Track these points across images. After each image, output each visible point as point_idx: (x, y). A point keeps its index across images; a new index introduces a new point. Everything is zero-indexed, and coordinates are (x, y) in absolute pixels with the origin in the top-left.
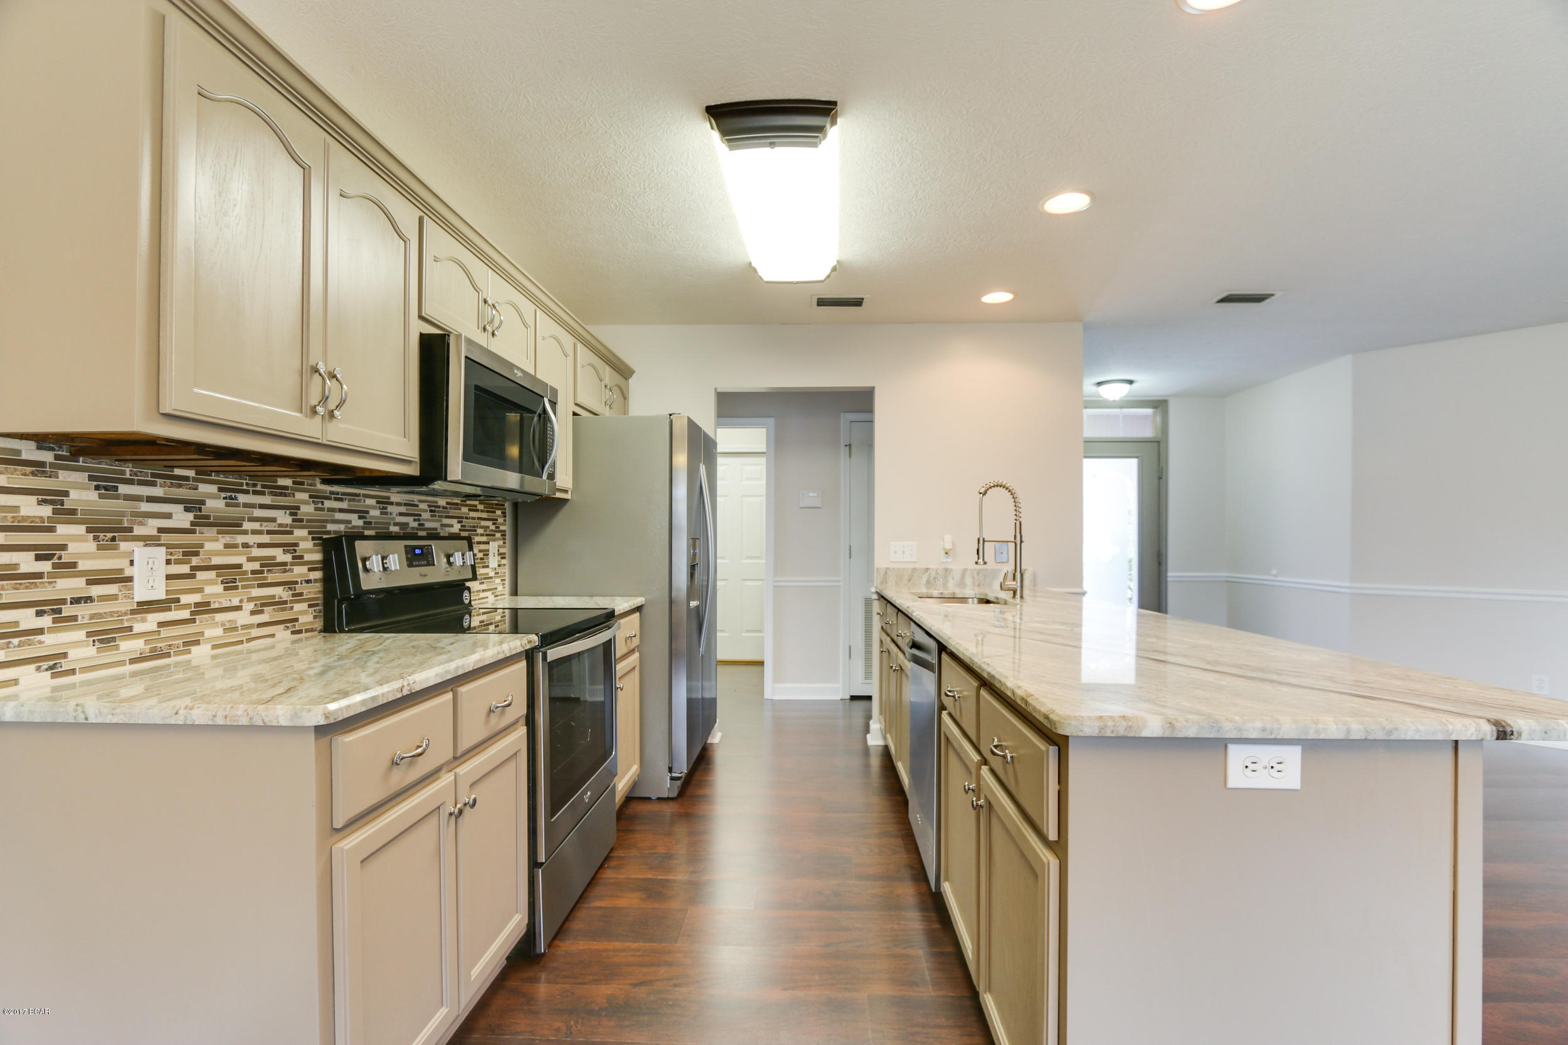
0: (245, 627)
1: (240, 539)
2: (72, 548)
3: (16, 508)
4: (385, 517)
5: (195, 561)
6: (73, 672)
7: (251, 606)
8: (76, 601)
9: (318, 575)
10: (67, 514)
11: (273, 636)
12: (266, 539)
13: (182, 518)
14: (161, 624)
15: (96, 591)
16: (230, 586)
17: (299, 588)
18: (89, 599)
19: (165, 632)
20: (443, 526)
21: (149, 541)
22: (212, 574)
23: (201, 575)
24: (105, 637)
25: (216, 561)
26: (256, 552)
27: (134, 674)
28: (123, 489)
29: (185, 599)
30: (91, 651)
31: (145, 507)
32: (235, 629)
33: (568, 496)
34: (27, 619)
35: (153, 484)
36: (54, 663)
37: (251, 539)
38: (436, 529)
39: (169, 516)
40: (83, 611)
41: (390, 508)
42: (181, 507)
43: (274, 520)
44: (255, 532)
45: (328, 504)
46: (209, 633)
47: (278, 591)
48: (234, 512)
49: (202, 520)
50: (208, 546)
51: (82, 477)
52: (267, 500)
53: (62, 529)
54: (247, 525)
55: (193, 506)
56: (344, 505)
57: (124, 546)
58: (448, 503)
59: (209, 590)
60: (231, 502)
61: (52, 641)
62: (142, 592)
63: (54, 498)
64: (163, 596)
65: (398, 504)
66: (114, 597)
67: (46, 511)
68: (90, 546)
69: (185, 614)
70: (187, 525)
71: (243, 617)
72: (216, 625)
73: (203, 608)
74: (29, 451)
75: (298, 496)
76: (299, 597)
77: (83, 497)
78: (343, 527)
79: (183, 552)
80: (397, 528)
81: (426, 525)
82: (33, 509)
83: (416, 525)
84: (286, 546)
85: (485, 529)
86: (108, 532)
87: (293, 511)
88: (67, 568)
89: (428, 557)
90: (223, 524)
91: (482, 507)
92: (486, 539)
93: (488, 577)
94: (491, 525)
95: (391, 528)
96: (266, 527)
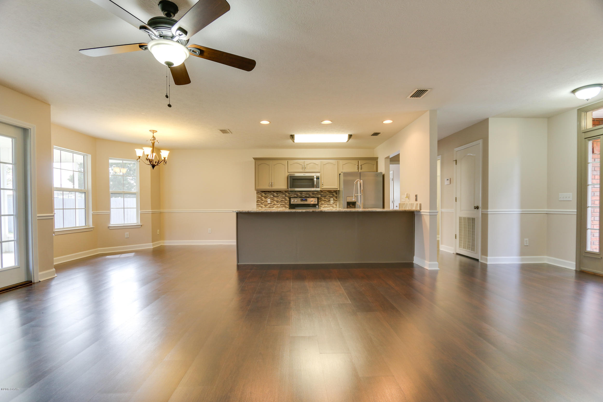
1: (279, 198)
2: (263, 199)
4: (301, 195)
5: (273, 200)
7: (280, 205)
8: (263, 203)
9: (289, 202)
10: (262, 196)
11: (283, 208)
13: (272, 196)
15: (265, 202)
16: (277, 202)
17: (286, 203)
19: (271, 206)
20: (316, 196)
21: (269, 198)
22: (275, 201)
23: (274, 201)
24: (265, 206)
25: (275, 200)
28: (267, 194)
29: (272, 203)
30: (264, 207)
31: (269, 195)
33: (339, 189)
34: (260, 204)
35: (269, 193)
36: (262, 207)
39: (271, 196)
41: (302, 194)
45: (291, 194)
46: (275, 207)
47: (284, 203)
49: (274, 196)
50: (275, 199)
51: (263, 194)
52: (282, 194)
53: (262, 197)
54: (279, 197)
56: (294, 194)
57: (267, 199)
58: (318, 192)
59: (275, 203)
60: (277, 194)
62: (268, 203)
63: (262, 195)
64: (270, 203)
67: (261, 196)
69: (273, 205)
71: (279, 206)
73: (274, 204)
74: (260, 192)
75: (286, 193)
76: (286, 204)
77: (264, 195)
78: (293, 197)
79: (272, 199)
80: (304, 197)
81: (311, 196)
82: (260, 196)
83: (309, 196)
84: (284, 199)
85: (329, 196)
86: (266, 198)
87: (286, 195)
88: (263, 200)
89: (306, 200)
90: (276, 197)
91: (328, 193)
92: (329, 198)
93: (330, 204)
94: (331, 195)
95: (303, 197)
96: (282, 197)
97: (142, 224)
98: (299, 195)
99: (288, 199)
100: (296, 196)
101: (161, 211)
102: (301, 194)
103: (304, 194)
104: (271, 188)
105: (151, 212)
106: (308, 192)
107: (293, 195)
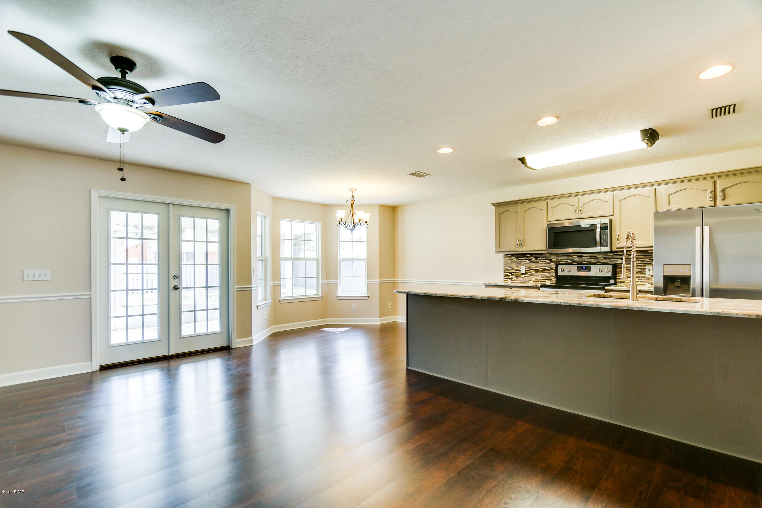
0: (539, 279)
1: (538, 265)
2: (513, 266)
3: (507, 262)
4: (580, 260)
5: (530, 268)
6: (513, 281)
7: (541, 276)
8: (514, 272)
9: (555, 272)
10: (513, 262)
11: (546, 282)
12: (544, 265)
13: (528, 262)
14: (525, 277)
15: (516, 271)
16: (536, 272)
18: (515, 272)
19: (525, 278)
21: (522, 265)
22: (533, 270)
23: (531, 270)
24: (517, 277)
25: (534, 268)
26: (542, 267)
27: (521, 283)
28: (519, 259)
29: (528, 274)
30: (516, 279)
31: (522, 261)
32: (537, 279)
34: (509, 274)
35: (523, 258)
36: (511, 279)
37: (540, 265)
38: (607, 262)
39: (526, 262)
40: (514, 274)
41: (583, 258)
42: (528, 261)
43: (546, 262)
44: (541, 264)
45: (560, 258)
46: (532, 279)
47: (547, 274)
48: (537, 261)
49: (531, 262)
50: (532, 266)
51: (514, 258)
52: (544, 258)
53: (512, 264)
54: (539, 263)
55: (530, 260)
56: (566, 258)
57: (519, 266)
58: (613, 255)
59: (532, 273)
60: (536, 259)
61: (511, 277)
62: (522, 272)
64: (525, 273)
65: (586, 256)
66: (518, 272)
67: (511, 262)
68: (515, 266)
69: (528, 276)
70: (529, 263)
71: (539, 278)
72: (534, 278)
73: (531, 275)
74: (509, 256)
75: (552, 257)
76: (552, 276)
77: (515, 260)
78: (565, 263)
79: (528, 267)
80: (586, 262)
81: (601, 261)
82: (509, 262)
83: (596, 261)
84: (549, 266)
85: (642, 261)
86: (518, 264)
87: (551, 260)
88: (513, 269)
89: (588, 269)
90: (535, 263)
91: (640, 254)
92: (643, 265)
93: (645, 278)
94: (647, 260)
95: (584, 262)
96: (544, 263)
97: (368, 296)
98: (575, 259)
99: (554, 266)
100: (569, 261)
101: (395, 280)
102: (580, 257)
103: (585, 258)
104: (518, 249)
105: (379, 282)
106: (595, 254)
107: (564, 260)
